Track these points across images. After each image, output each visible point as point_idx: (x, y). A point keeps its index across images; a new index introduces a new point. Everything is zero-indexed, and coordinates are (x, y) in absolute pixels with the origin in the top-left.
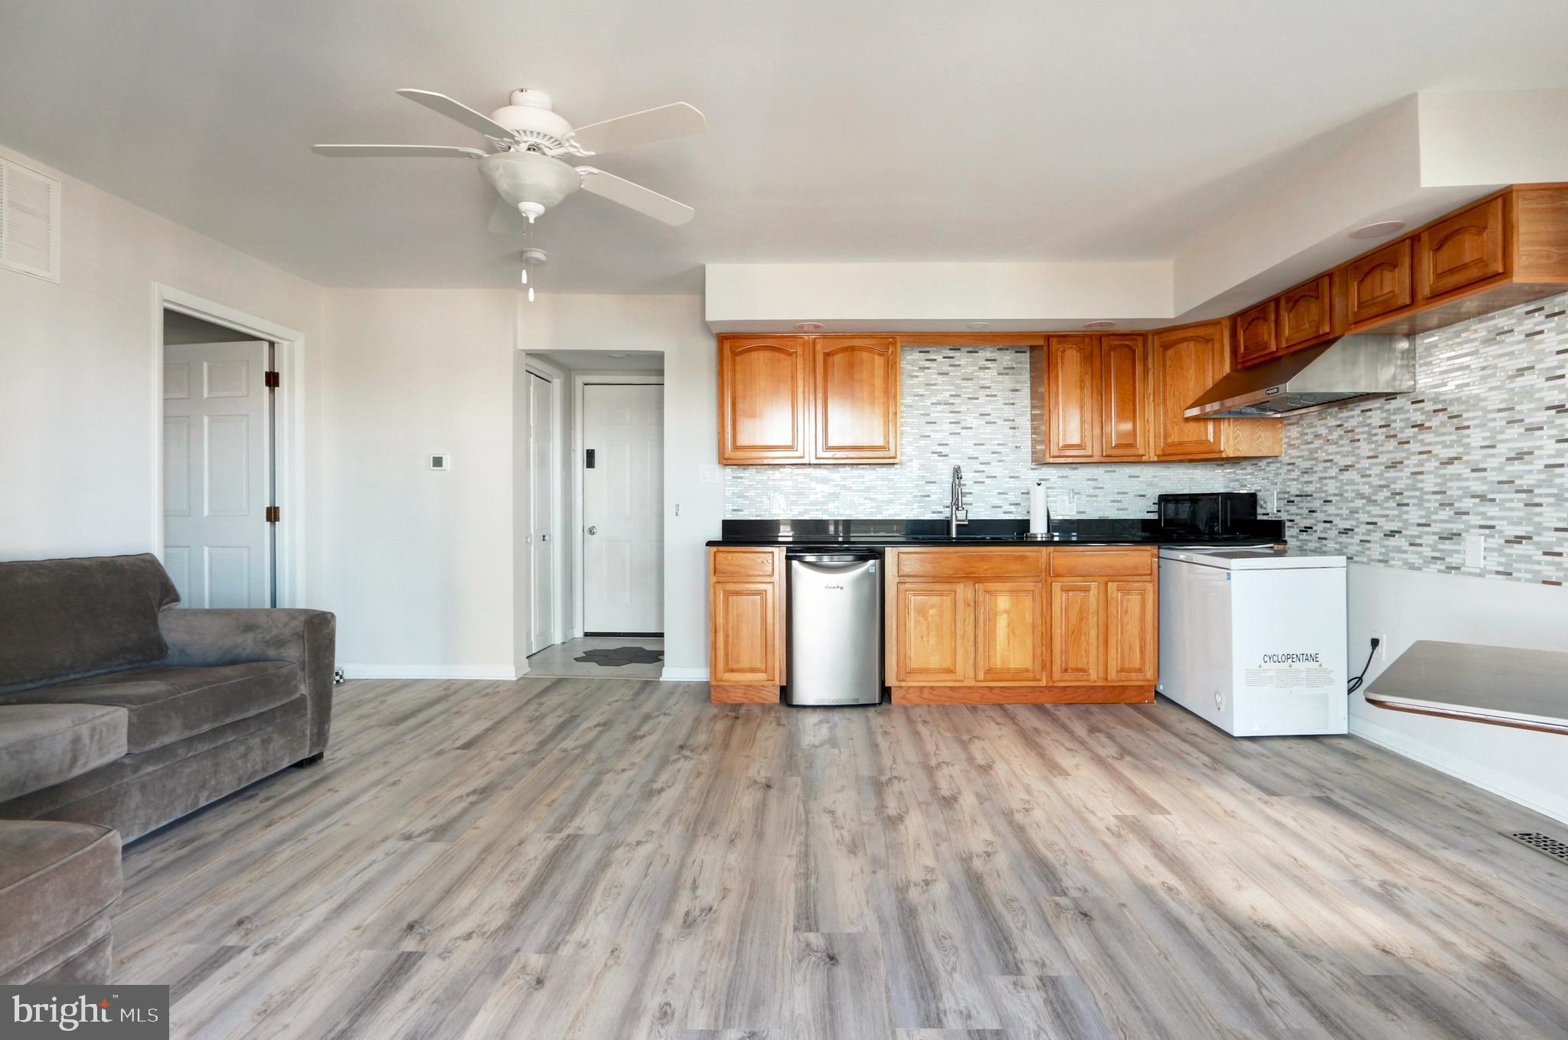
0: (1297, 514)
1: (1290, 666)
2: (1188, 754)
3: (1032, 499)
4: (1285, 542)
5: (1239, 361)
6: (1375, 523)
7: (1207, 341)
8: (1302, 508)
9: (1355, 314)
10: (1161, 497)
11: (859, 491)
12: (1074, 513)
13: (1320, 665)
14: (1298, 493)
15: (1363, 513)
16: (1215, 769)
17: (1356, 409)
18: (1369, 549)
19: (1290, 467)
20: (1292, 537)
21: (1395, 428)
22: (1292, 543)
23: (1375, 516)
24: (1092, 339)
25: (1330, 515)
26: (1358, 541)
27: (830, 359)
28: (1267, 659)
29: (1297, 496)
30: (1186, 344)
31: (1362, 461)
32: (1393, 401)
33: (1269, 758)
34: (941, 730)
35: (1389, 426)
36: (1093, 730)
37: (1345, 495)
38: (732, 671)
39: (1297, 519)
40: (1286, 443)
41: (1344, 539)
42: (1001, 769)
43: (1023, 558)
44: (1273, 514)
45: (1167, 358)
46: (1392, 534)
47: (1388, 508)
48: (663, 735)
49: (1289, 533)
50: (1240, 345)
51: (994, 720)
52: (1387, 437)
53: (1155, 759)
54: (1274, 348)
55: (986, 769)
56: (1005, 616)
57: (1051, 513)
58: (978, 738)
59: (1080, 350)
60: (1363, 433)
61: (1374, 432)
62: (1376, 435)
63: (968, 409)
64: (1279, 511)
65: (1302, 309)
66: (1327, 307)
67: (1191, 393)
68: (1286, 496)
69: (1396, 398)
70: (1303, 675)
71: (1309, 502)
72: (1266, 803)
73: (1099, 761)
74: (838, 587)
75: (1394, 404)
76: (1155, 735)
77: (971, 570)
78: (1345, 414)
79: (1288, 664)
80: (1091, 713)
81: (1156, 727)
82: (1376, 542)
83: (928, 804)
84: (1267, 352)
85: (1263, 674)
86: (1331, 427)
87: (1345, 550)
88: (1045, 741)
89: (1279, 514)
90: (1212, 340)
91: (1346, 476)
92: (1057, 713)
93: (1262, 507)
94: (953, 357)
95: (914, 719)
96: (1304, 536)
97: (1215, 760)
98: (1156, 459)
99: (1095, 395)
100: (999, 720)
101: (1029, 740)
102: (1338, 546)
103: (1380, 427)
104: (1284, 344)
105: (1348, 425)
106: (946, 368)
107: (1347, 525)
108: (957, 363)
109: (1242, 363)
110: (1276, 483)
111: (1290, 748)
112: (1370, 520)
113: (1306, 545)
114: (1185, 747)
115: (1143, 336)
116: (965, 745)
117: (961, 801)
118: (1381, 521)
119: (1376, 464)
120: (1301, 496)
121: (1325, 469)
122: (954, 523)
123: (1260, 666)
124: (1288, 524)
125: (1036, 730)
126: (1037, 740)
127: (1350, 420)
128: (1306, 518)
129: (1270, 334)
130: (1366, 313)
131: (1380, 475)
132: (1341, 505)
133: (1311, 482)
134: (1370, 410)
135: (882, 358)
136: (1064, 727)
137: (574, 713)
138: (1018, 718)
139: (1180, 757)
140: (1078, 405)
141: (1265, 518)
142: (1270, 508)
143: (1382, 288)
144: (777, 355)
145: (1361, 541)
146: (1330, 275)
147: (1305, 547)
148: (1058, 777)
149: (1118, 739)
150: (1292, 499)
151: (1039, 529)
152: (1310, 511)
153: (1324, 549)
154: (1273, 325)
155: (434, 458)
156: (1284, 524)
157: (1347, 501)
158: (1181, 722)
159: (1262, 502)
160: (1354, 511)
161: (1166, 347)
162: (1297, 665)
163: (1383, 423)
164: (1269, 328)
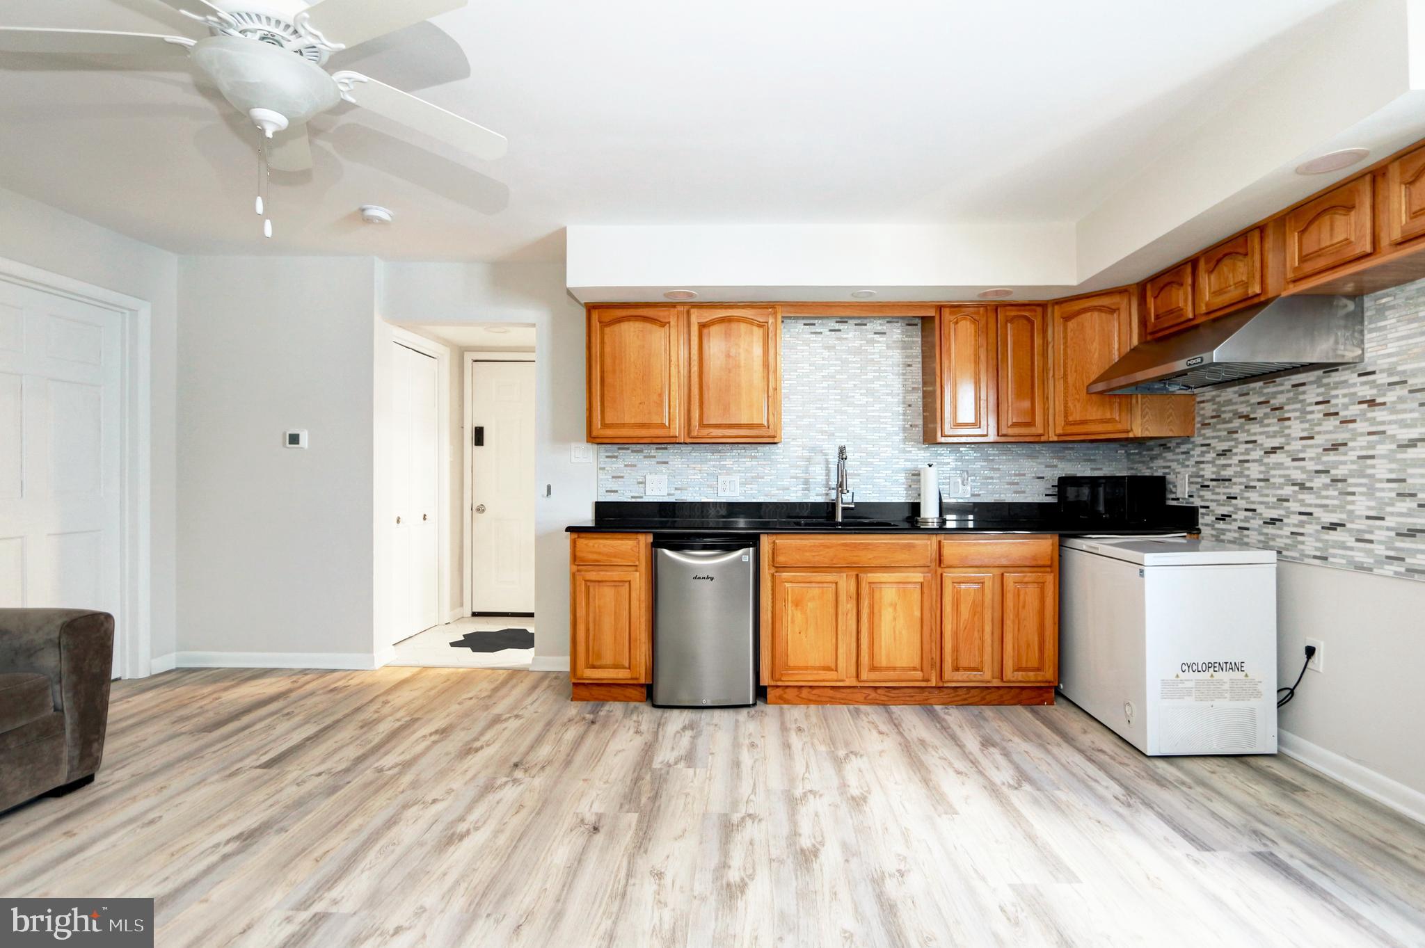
0: (1212, 501)
1: (1212, 676)
2: (1096, 781)
3: (922, 480)
4: (1199, 531)
5: (1150, 329)
6: (1310, 514)
7: (1112, 311)
8: (1218, 494)
9: (1295, 269)
10: (1060, 479)
11: (739, 471)
12: (969, 496)
13: (1246, 676)
14: (1214, 477)
15: (1294, 501)
16: (1129, 805)
17: (1286, 383)
18: (1303, 543)
19: (1204, 448)
20: (1207, 525)
21: (1337, 405)
22: (1206, 531)
23: (1310, 505)
24: (987, 309)
25: (1253, 503)
26: (1289, 534)
27: (705, 331)
28: (1185, 668)
29: (1212, 480)
30: (1089, 314)
31: (1293, 443)
32: (1333, 374)
33: (1190, 788)
34: (816, 741)
35: (1328, 402)
36: (987, 743)
37: (1272, 480)
38: (594, 667)
39: (1213, 506)
40: (1199, 422)
41: (1270, 530)
42: (876, 802)
43: (910, 547)
44: (1184, 499)
45: (1069, 330)
46: (1333, 527)
47: (1327, 497)
48: (502, 747)
49: (1204, 520)
50: (1150, 314)
51: (876, 727)
52: (1325, 415)
53: (1058, 789)
54: (1191, 316)
55: (858, 802)
56: (890, 610)
57: (943, 496)
58: (856, 755)
59: (975, 321)
60: (1294, 410)
61: (1309, 409)
62: (1312, 412)
63: (855, 385)
64: (1191, 496)
65: (1225, 269)
66: (1258, 264)
67: (1095, 367)
68: (1200, 480)
69: (1337, 370)
70: (1226, 686)
71: (1227, 487)
72: (1196, 862)
73: (993, 790)
74: (708, 578)
75: (1335, 377)
76: (1055, 750)
77: (855, 559)
78: (1271, 389)
79: (1209, 674)
80: (985, 719)
81: (1057, 739)
82: (1310, 535)
83: (782, 862)
84: (1182, 319)
85: (1181, 686)
86: (1253, 404)
87: (1271, 543)
88: (931, 759)
89: (1191, 500)
90: (1118, 309)
91: (1273, 459)
92: (947, 717)
93: (1172, 492)
94: (840, 330)
95: (789, 726)
96: (1221, 525)
97: (1129, 791)
98: (1055, 439)
99: (990, 370)
100: (883, 728)
101: (912, 755)
102: (1262, 538)
103: (1317, 403)
104: (1203, 309)
105: (1275, 402)
106: (831, 342)
107: (1274, 514)
108: (845, 336)
109: (1152, 333)
110: (1188, 466)
111: (1213, 773)
112: (1303, 510)
113: (1224, 534)
114: (1092, 770)
115: (1043, 305)
116: (839, 763)
117: (823, 857)
118: (1317, 512)
119: (1311, 446)
120: (1218, 480)
121: (1247, 452)
122: (840, 506)
123: (1177, 676)
124: (1201, 511)
125: (922, 742)
126: (923, 757)
127: (1279, 396)
128: (1224, 505)
129: (1186, 300)
130: (1309, 267)
131: (1317, 459)
132: (1266, 491)
133: (1230, 465)
134: (1303, 384)
135: (761, 330)
136: (954, 738)
137: (416, 716)
138: (903, 725)
139: (1086, 785)
140: (973, 381)
141: (1174, 503)
142: (1182, 490)
143: (1331, 236)
144: (648, 326)
145: (1292, 533)
146: (1260, 229)
147: (1222, 537)
148: (944, 816)
149: (1015, 757)
150: (1206, 483)
151: (930, 513)
152: (1228, 498)
153: (1246, 540)
154: (1189, 289)
155: (290, 435)
156: (1198, 510)
157: (1274, 486)
158: (1085, 732)
159: (1171, 486)
160: (1283, 500)
161: (1067, 319)
162: (1219, 675)
163: (1320, 399)
164: (1186, 294)
